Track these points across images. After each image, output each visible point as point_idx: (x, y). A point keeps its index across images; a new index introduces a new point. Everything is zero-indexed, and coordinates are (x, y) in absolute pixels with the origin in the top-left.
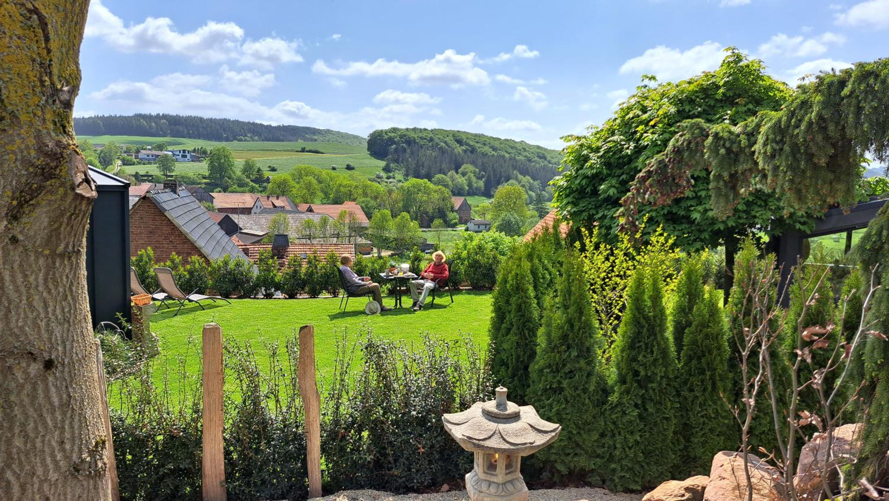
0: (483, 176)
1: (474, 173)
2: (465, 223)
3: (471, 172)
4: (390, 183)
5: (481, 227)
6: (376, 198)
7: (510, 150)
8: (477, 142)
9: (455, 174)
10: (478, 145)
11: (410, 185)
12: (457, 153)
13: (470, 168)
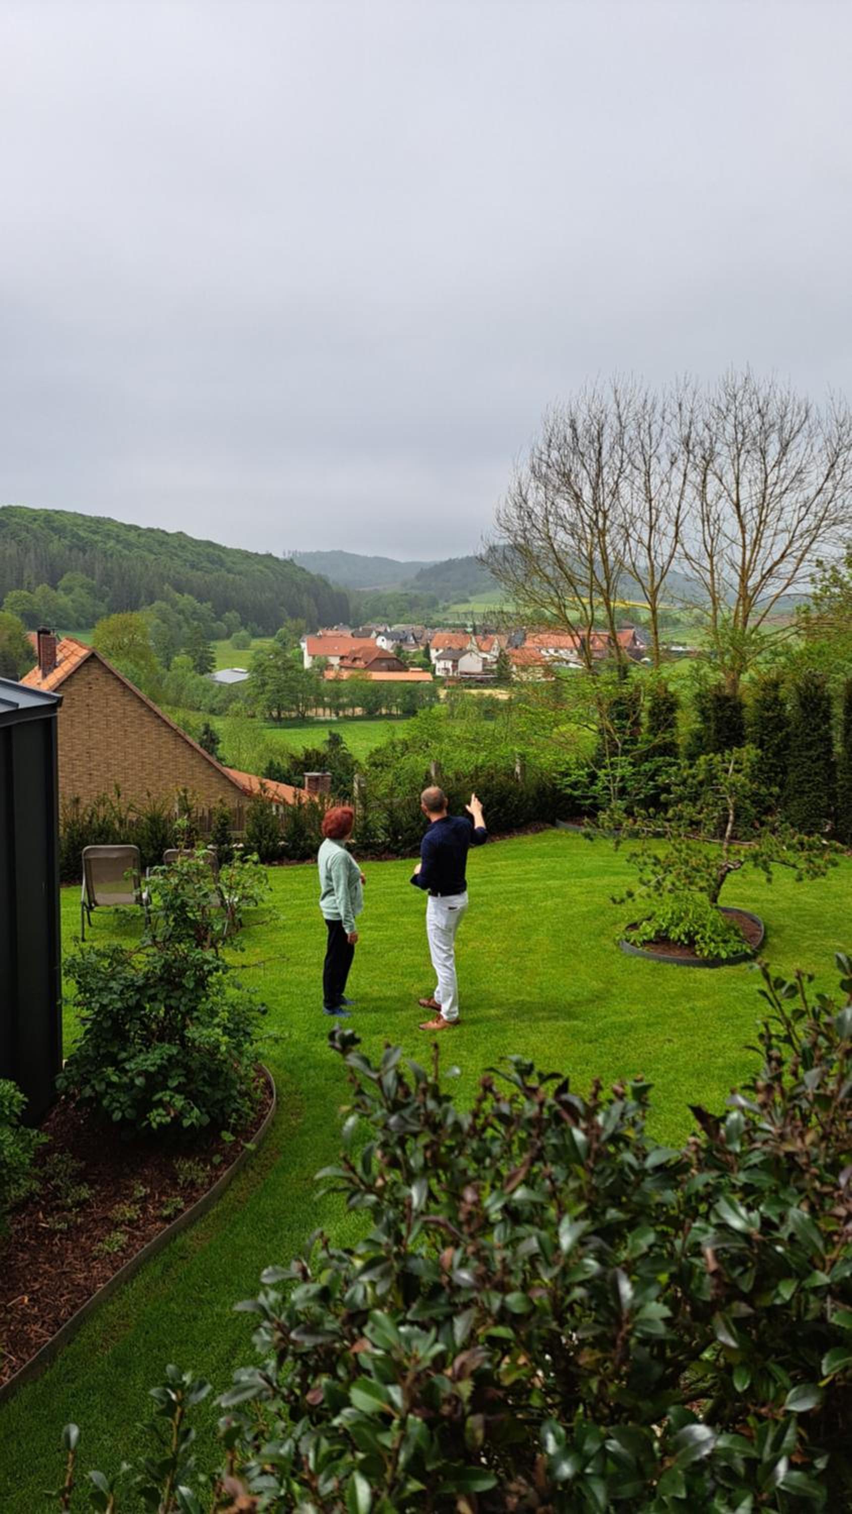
0: (106, 594)
1: (88, 587)
3: (81, 586)
7: (156, 548)
8: (95, 533)
9: (51, 590)
10: (95, 537)
12: (54, 552)
13: (80, 579)
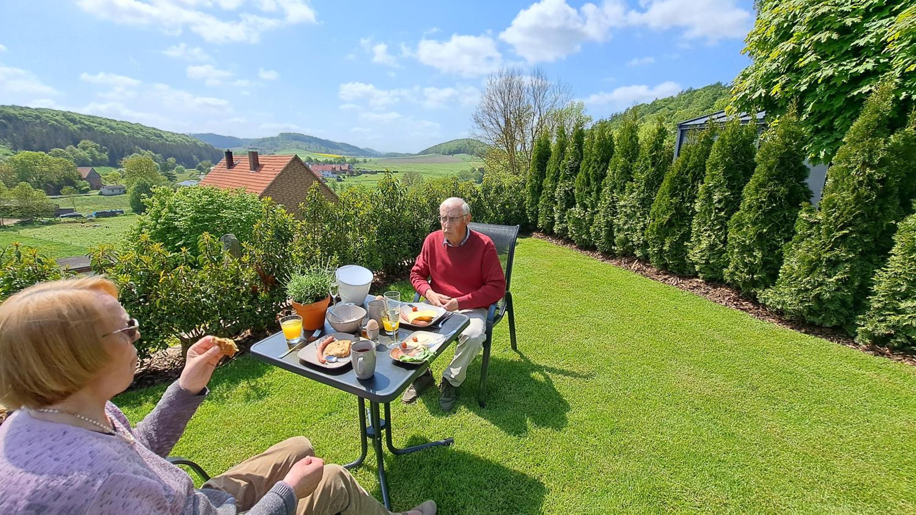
0: (106, 150)
1: (96, 147)
2: (98, 188)
3: (91, 146)
5: (115, 191)
7: (128, 130)
8: (92, 122)
9: (75, 148)
10: (93, 124)
11: (23, 157)
12: (73, 131)
13: (90, 143)
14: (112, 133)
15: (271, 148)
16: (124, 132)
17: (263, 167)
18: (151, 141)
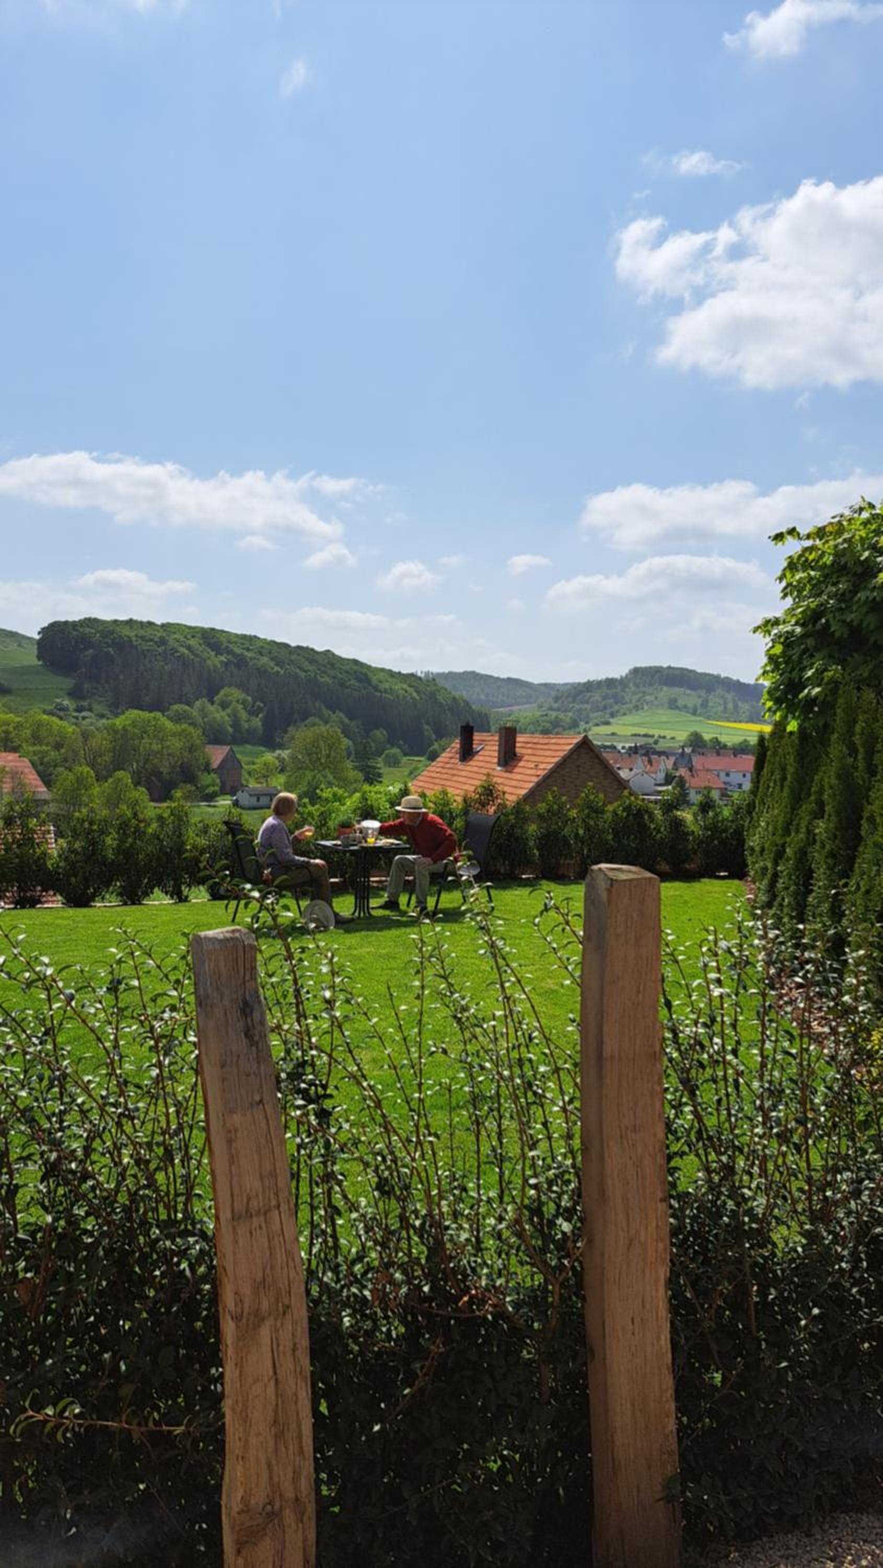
0: (260, 710)
1: (244, 703)
2: (233, 793)
3: (238, 701)
4: (84, 718)
5: (262, 799)
6: (58, 746)
7: (306, 666)
8: (248, 650)
9: (209, 705)
10: (249, 654)
11: (127, 723)
12: (212, 667)
13: (236, 694)
14: (278, 672)
15: (605, 708)
16: (298, 670)
17: (520, 760)
18: (346, 691)
